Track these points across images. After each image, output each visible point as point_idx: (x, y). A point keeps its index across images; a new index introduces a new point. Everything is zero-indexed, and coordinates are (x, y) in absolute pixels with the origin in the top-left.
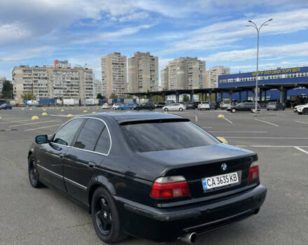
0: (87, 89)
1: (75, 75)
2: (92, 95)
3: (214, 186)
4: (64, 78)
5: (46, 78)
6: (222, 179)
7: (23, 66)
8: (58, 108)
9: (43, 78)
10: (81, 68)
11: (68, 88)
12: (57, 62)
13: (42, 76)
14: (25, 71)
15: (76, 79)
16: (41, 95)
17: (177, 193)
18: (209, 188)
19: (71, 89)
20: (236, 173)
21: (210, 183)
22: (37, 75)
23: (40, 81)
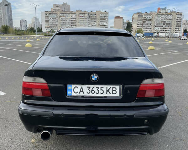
0: (176, 26)
1: (169, 17)
2: (180, 30)
3: (82, 94)
4: (162, 19)
5: (151, 20)
6: (95, 89)
7: (138, 13)
8: (155, 39)
9: (149, 20)
10: (175, 12)
11: (164, 26)
12: (159, 9)
13: (148, 18)
14: (139, 16)
15: (170, 20)
16: (147, 30)
17: (38, 93)
18: (73, 94)
19: (166, 26)
20: (118, 87)
21: (77, 90)
22: (145, 18)
23: (147, 22)
